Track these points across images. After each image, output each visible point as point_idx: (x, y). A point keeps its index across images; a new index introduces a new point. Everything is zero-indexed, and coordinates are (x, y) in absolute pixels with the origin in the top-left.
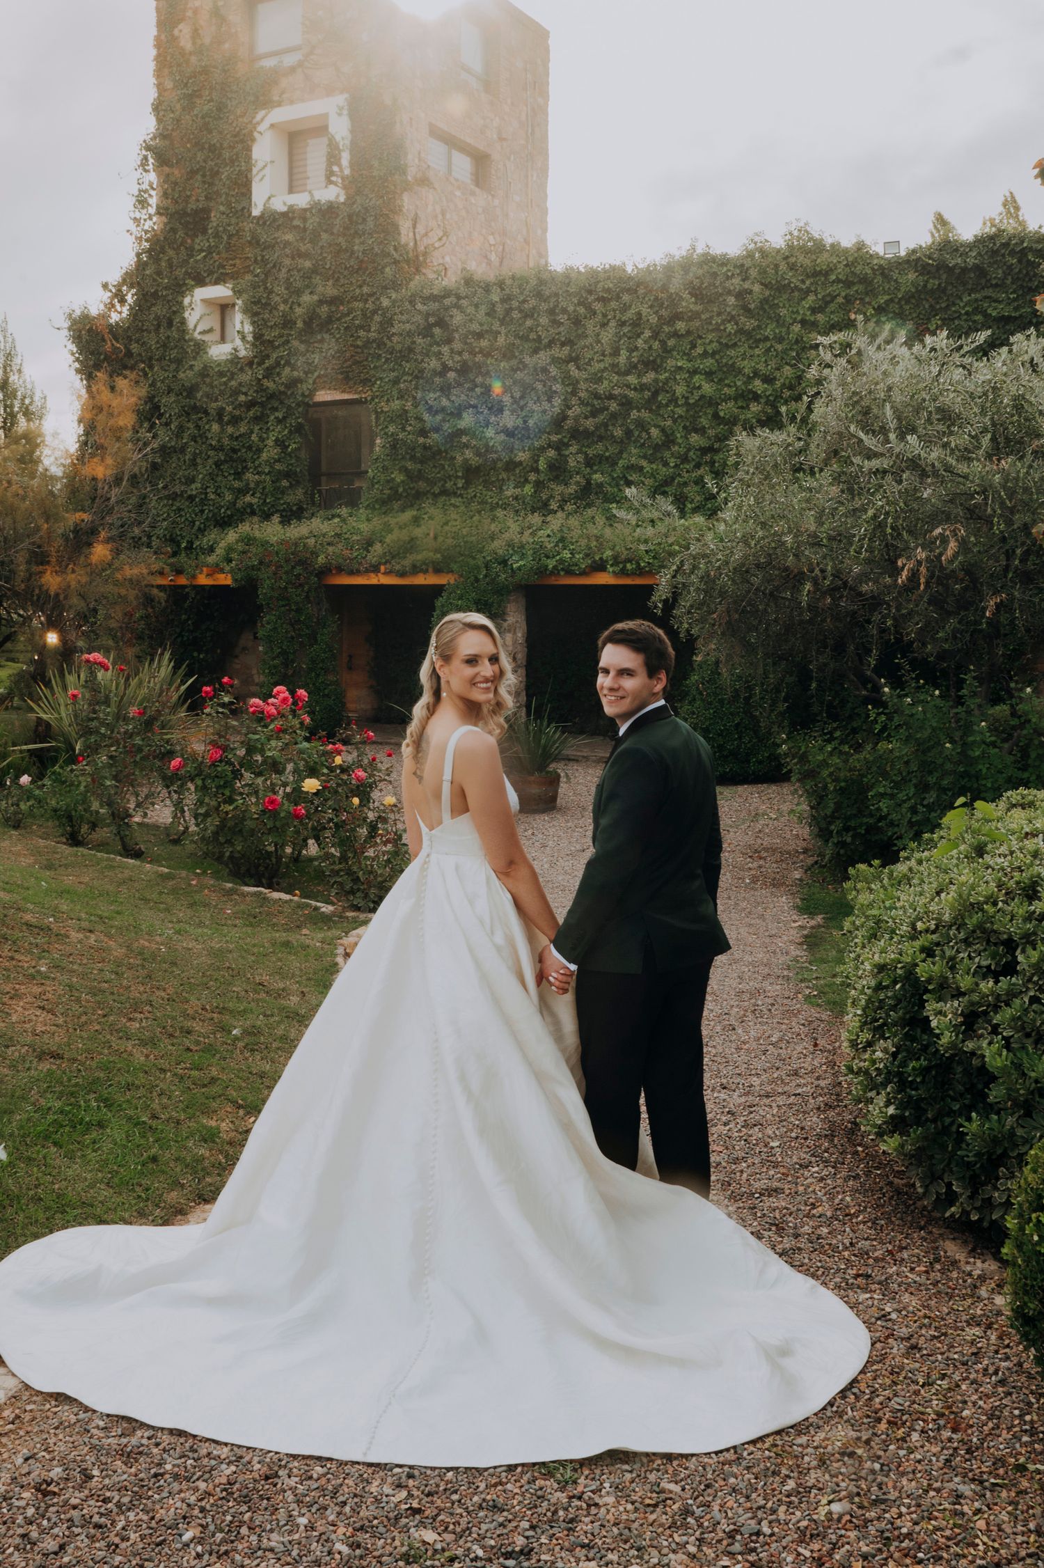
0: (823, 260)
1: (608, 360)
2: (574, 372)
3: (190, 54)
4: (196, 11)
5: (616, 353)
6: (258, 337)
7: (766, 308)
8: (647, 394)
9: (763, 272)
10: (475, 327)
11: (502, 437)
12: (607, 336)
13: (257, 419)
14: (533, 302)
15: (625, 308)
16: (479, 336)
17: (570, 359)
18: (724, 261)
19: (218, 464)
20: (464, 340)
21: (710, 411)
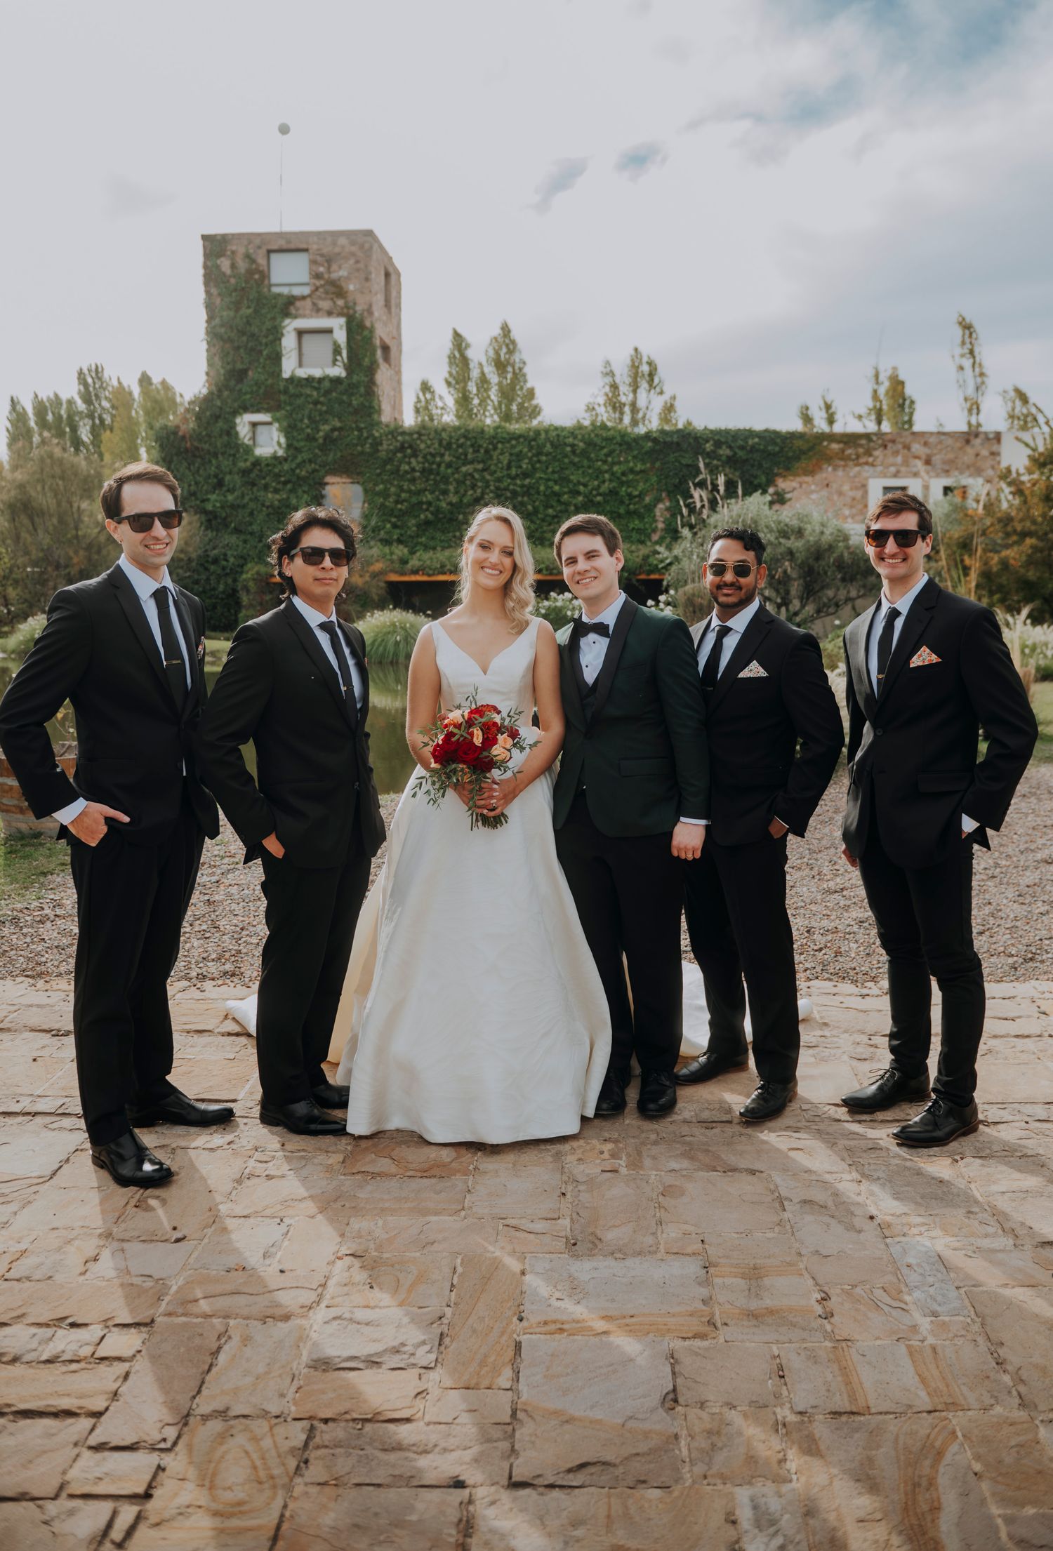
0: (612, 432)
1: (505, 472)
2: (488, 477)
3: (230, 277)
4: (233, 252)
5: (509, 467)
6: (289, 446)
7: (584, 454)
8: (525, 489)
9: (583, 436)
10: (432, 450)
11: (449, 507)
12: (505, 459)
13: (291, 491)
14: (462, 441)
15: (513, 447)
16: (433, 455)
17: (484, 470)
18: (563, 429)
19: (268, 515)
20: (424, 457)
21: (556, 498)
